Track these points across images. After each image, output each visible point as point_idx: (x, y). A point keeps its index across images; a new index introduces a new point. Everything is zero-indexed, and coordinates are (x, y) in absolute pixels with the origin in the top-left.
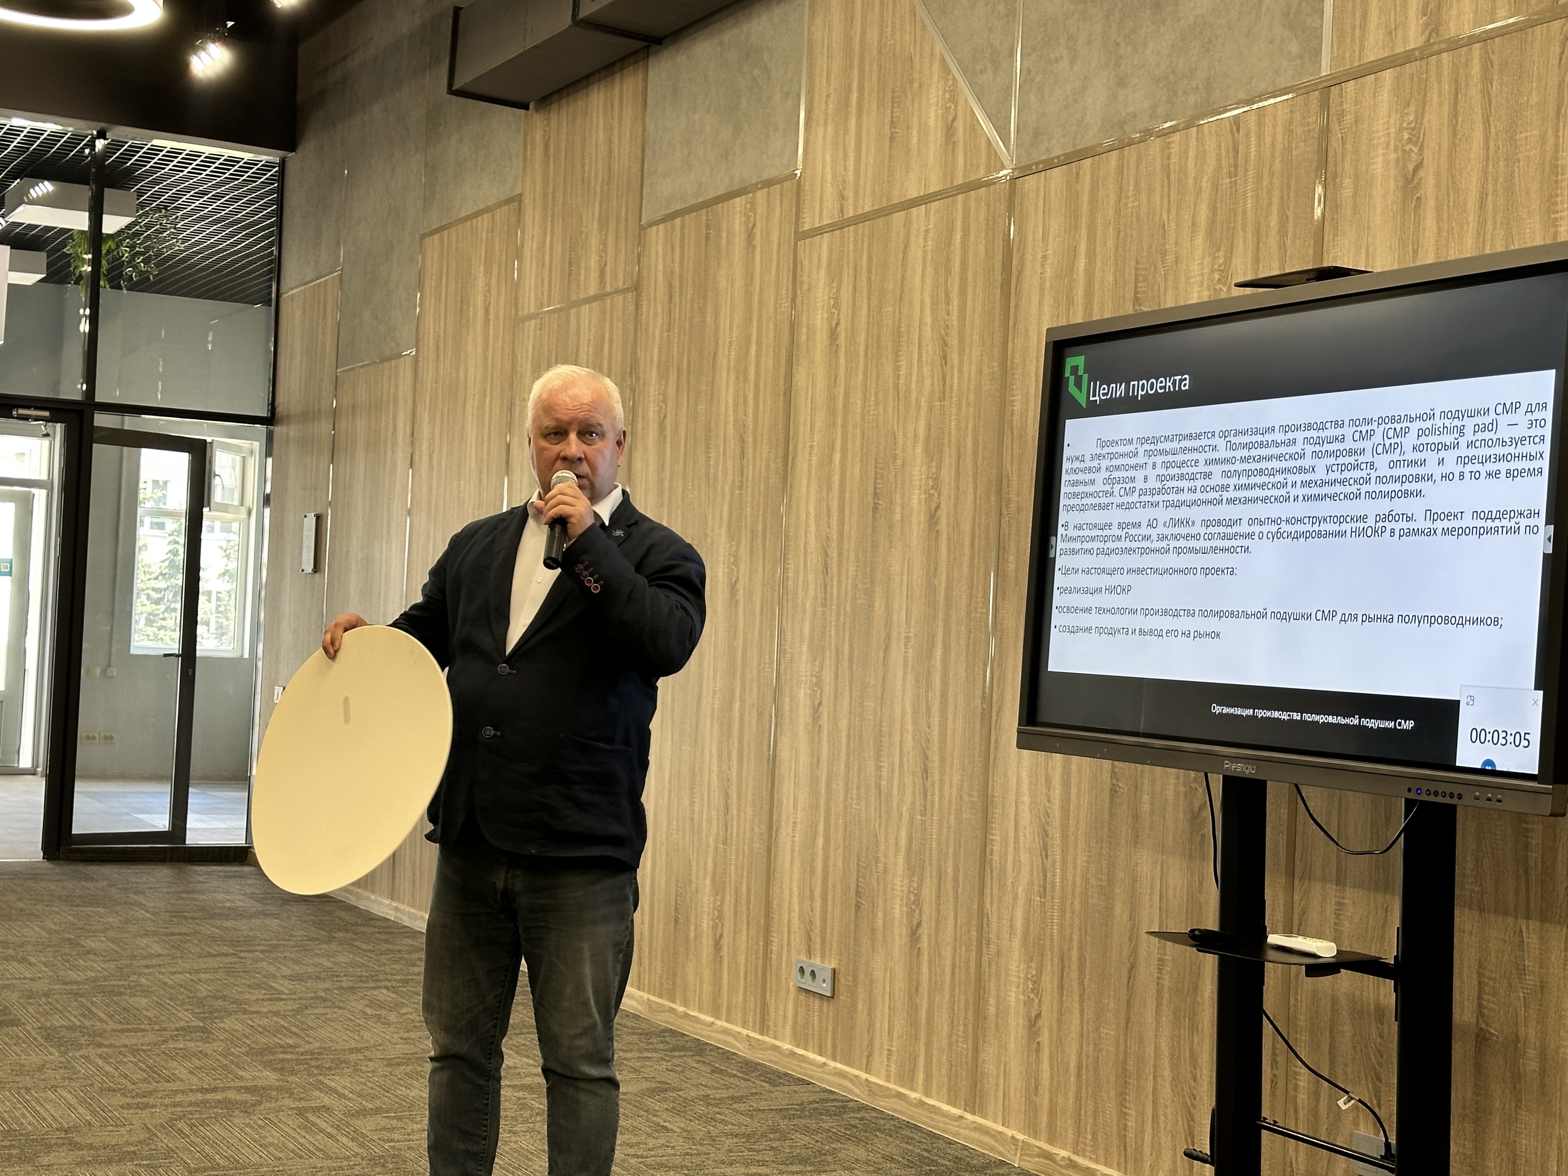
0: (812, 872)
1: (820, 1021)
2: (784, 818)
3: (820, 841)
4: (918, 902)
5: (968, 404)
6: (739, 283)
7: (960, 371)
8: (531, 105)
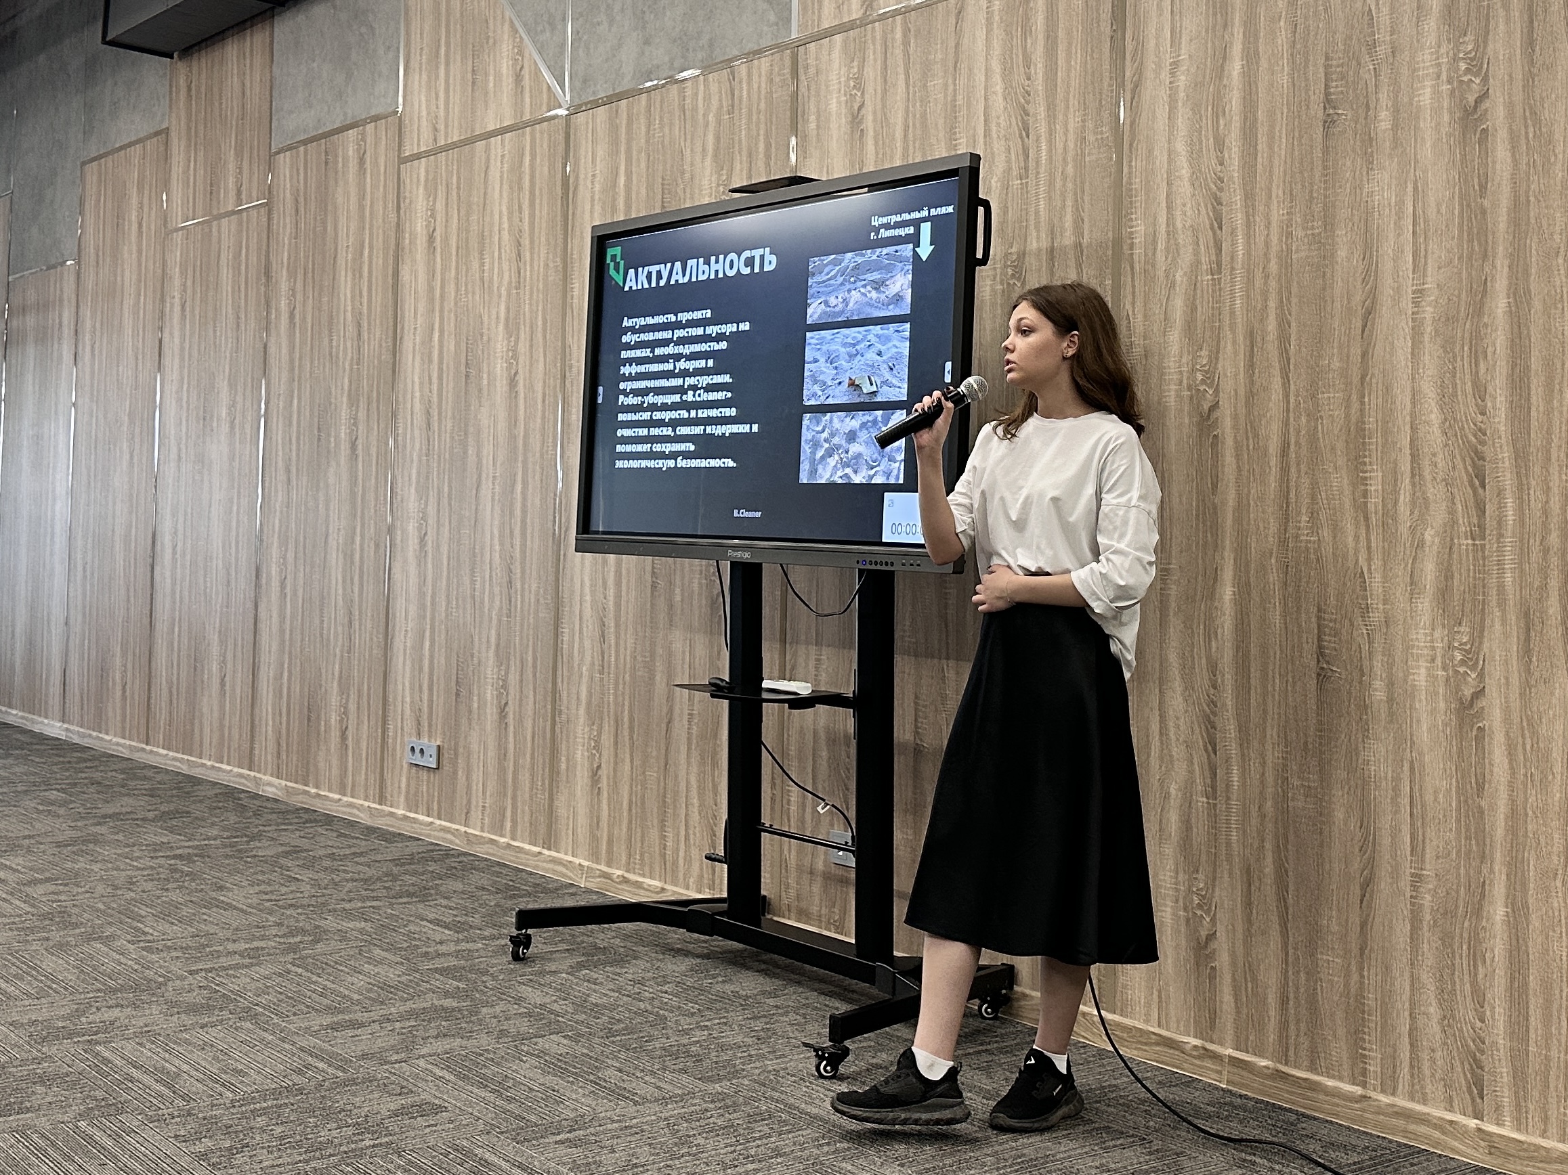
0: (421, 670)
1: (428, 788)
2: (397, 628)
3: (427, 644)
4: (505, 687)
5: (538, 290)
6: (354, 199)
7: (531, 266)
8: (175, 55)
